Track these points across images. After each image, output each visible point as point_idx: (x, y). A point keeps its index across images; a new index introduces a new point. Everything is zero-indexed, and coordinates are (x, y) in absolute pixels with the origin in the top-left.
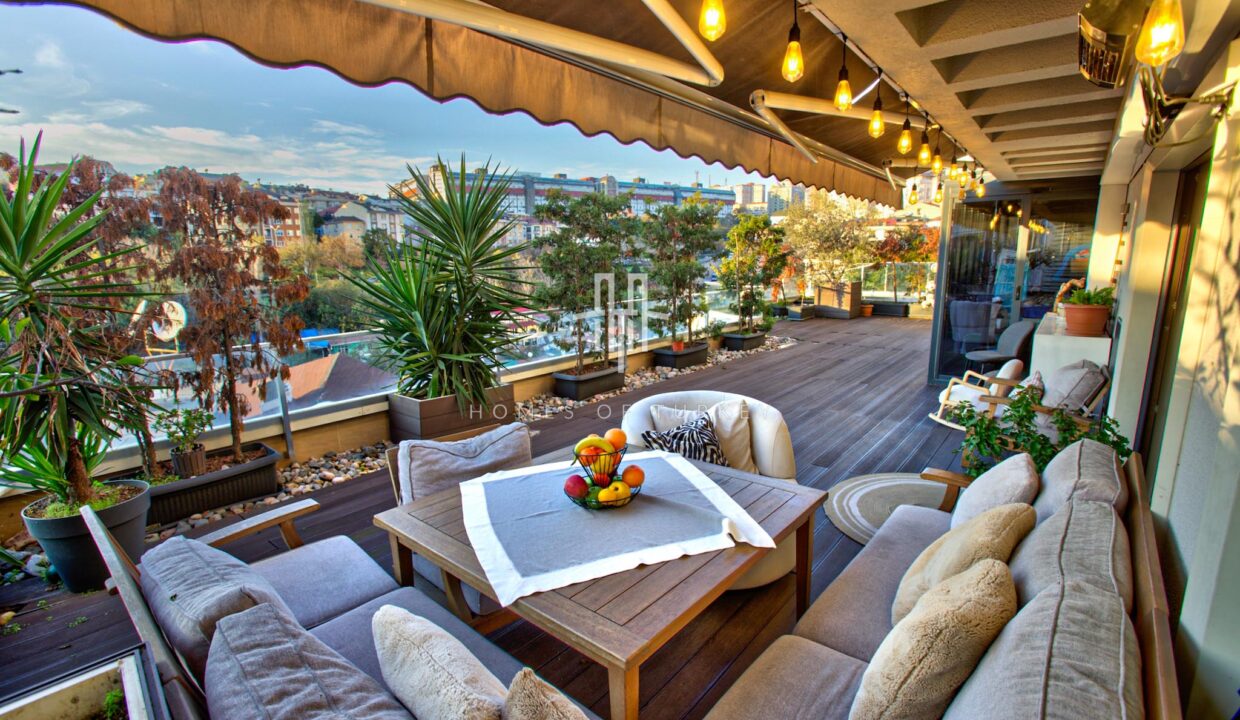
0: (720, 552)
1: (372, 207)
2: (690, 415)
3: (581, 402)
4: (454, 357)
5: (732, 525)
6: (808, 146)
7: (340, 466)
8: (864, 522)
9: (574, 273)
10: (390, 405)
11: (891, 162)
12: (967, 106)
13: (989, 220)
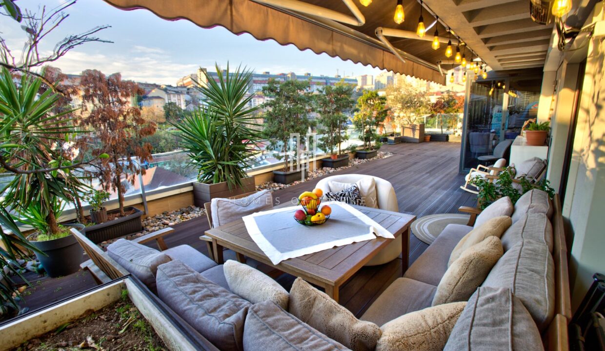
0: (370, 241)
1: (168, 91)
2: (347, 185)
3: (288, 185)
4: (226, 163)
5: (374, 229)
6: (401, 54)
7: (171, 218)
8: (431, 236)
9: (283, 121)
10: (194, 188)
11: (441, 62)
12: (479, 33)
13: (489, 91)
